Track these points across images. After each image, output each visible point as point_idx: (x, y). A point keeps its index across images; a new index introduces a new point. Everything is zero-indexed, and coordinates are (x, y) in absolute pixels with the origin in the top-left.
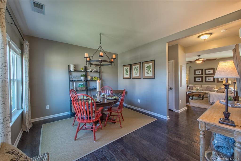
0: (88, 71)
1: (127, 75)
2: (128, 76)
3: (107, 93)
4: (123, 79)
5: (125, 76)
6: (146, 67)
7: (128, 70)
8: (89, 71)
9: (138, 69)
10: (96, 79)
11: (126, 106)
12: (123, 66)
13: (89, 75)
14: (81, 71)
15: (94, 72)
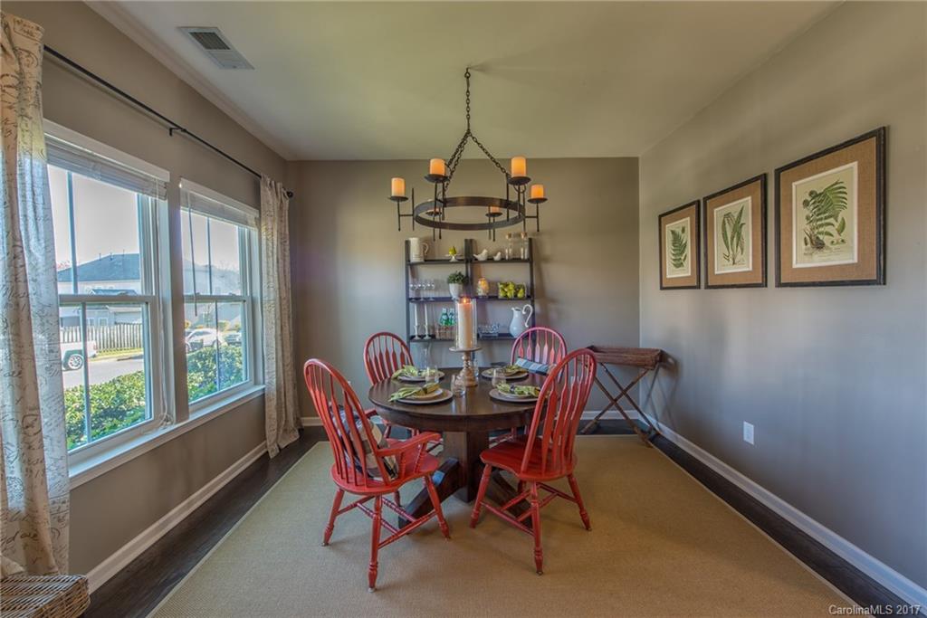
0: (476, 259)
1: (679, 265)
2: (686, 271)
3: (533, 360)
4: (662, 288)
5: (668, 276)
6: (806, 203)
7: (687, 238)
8: (482, 256)
9: (748, 220)
10: (508, 294)
11: (675, 442)
12: (660, 216)
13: (483, 274)
14: (447, 261)
15: (503, 260)
